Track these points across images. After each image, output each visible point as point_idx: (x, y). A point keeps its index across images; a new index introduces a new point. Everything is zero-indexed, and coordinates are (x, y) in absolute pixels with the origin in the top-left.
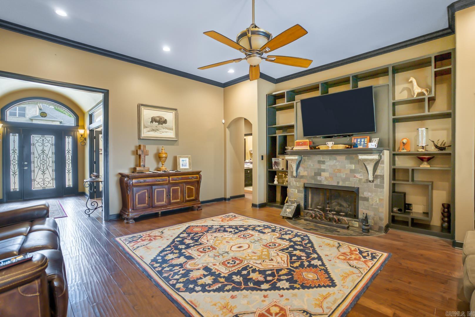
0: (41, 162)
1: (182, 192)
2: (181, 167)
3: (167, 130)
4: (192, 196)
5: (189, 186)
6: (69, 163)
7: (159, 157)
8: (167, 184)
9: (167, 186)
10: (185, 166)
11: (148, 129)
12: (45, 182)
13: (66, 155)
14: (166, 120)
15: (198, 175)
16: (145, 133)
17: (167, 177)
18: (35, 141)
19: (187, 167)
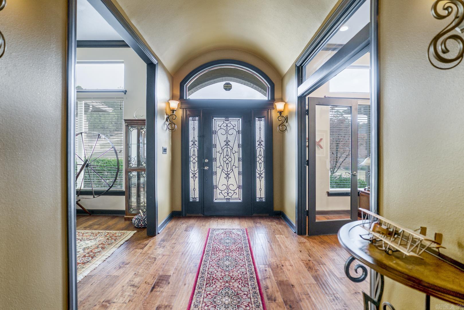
0: (225, 159)
6: (260, 161)
12: (230, 191)
13: (257, 148)
18: (217, 126)
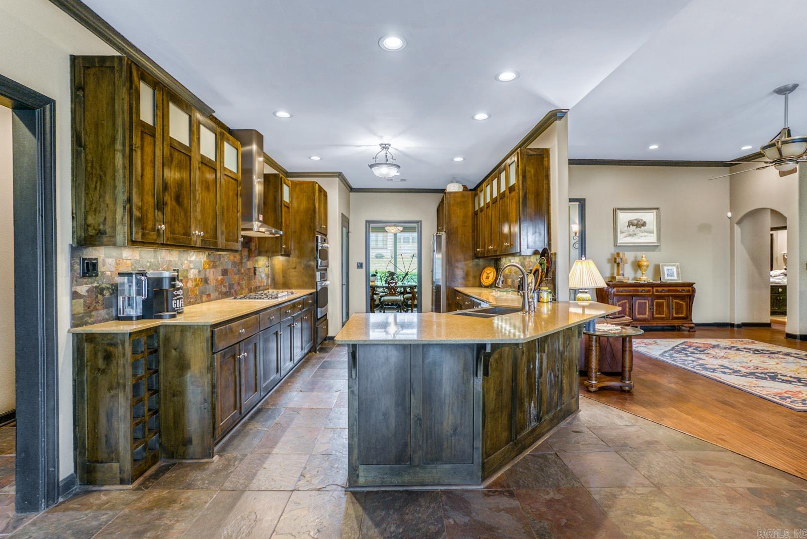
1: (668, 306)
2: (667, 278)
3: (646, 234)
4: (682, 313)
5: (677, 301)
7: (637, 266)
8: (650, 296)
9: (650, 298)
10: (672, 276)
11: (624, 234)
14: (645, 222)
15: (690, 288)
16: (622, 239)
17: (651, 288)
19: (675, 278)
